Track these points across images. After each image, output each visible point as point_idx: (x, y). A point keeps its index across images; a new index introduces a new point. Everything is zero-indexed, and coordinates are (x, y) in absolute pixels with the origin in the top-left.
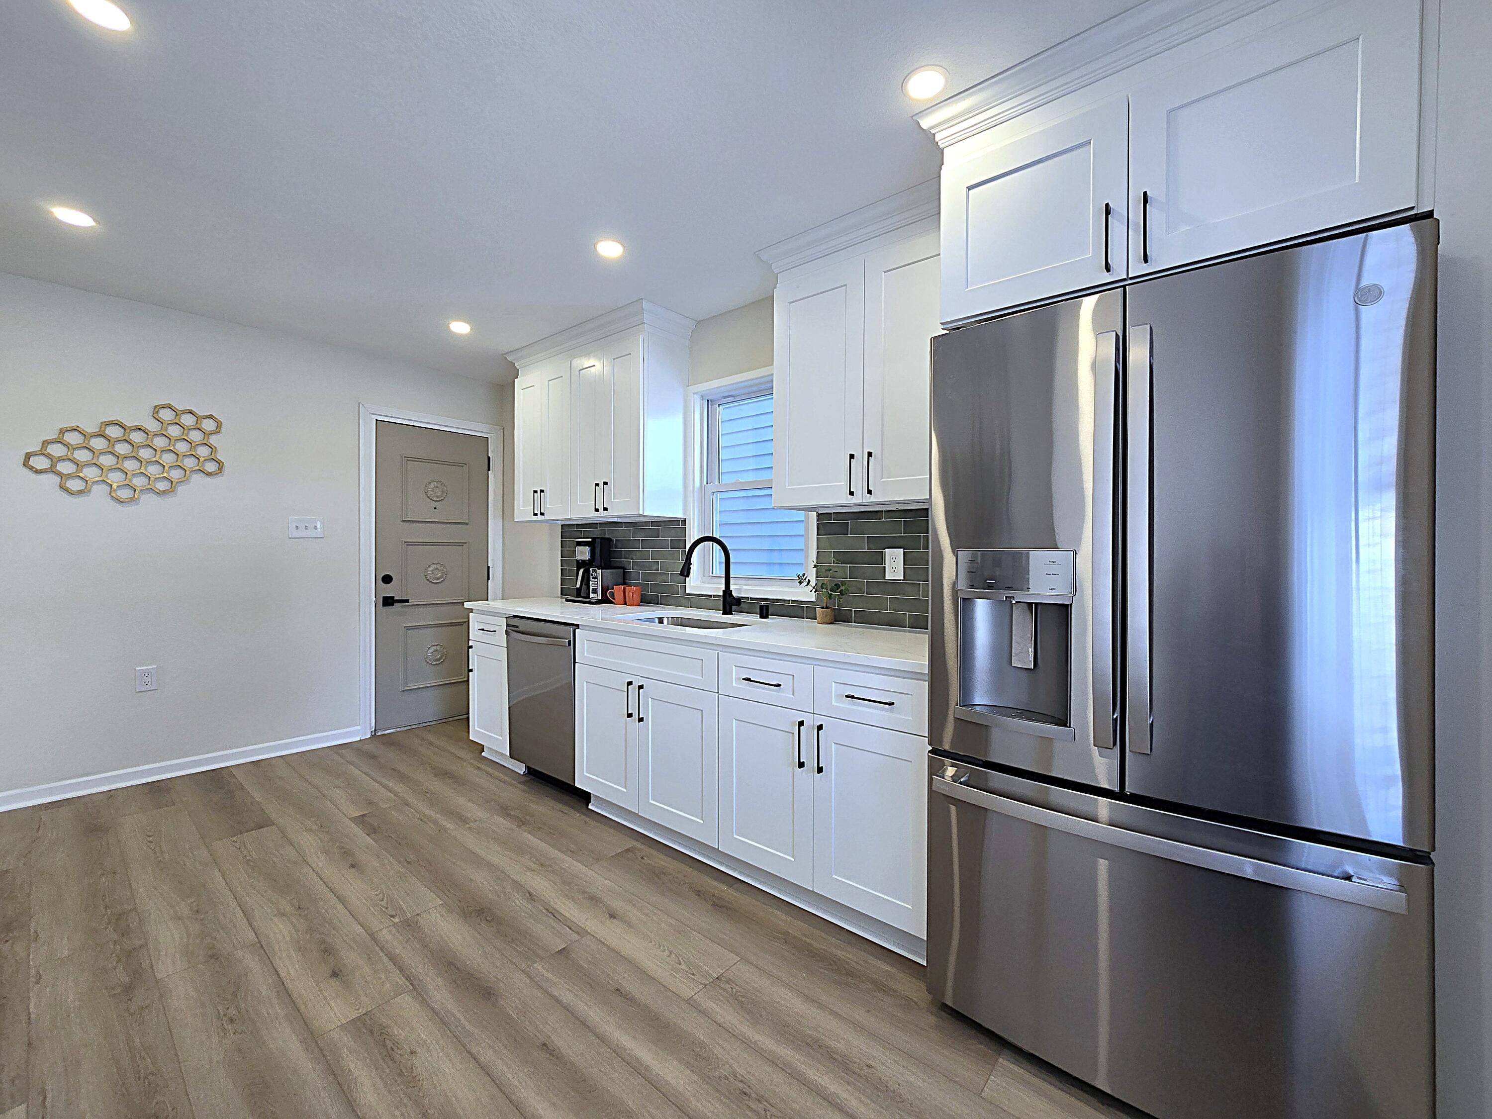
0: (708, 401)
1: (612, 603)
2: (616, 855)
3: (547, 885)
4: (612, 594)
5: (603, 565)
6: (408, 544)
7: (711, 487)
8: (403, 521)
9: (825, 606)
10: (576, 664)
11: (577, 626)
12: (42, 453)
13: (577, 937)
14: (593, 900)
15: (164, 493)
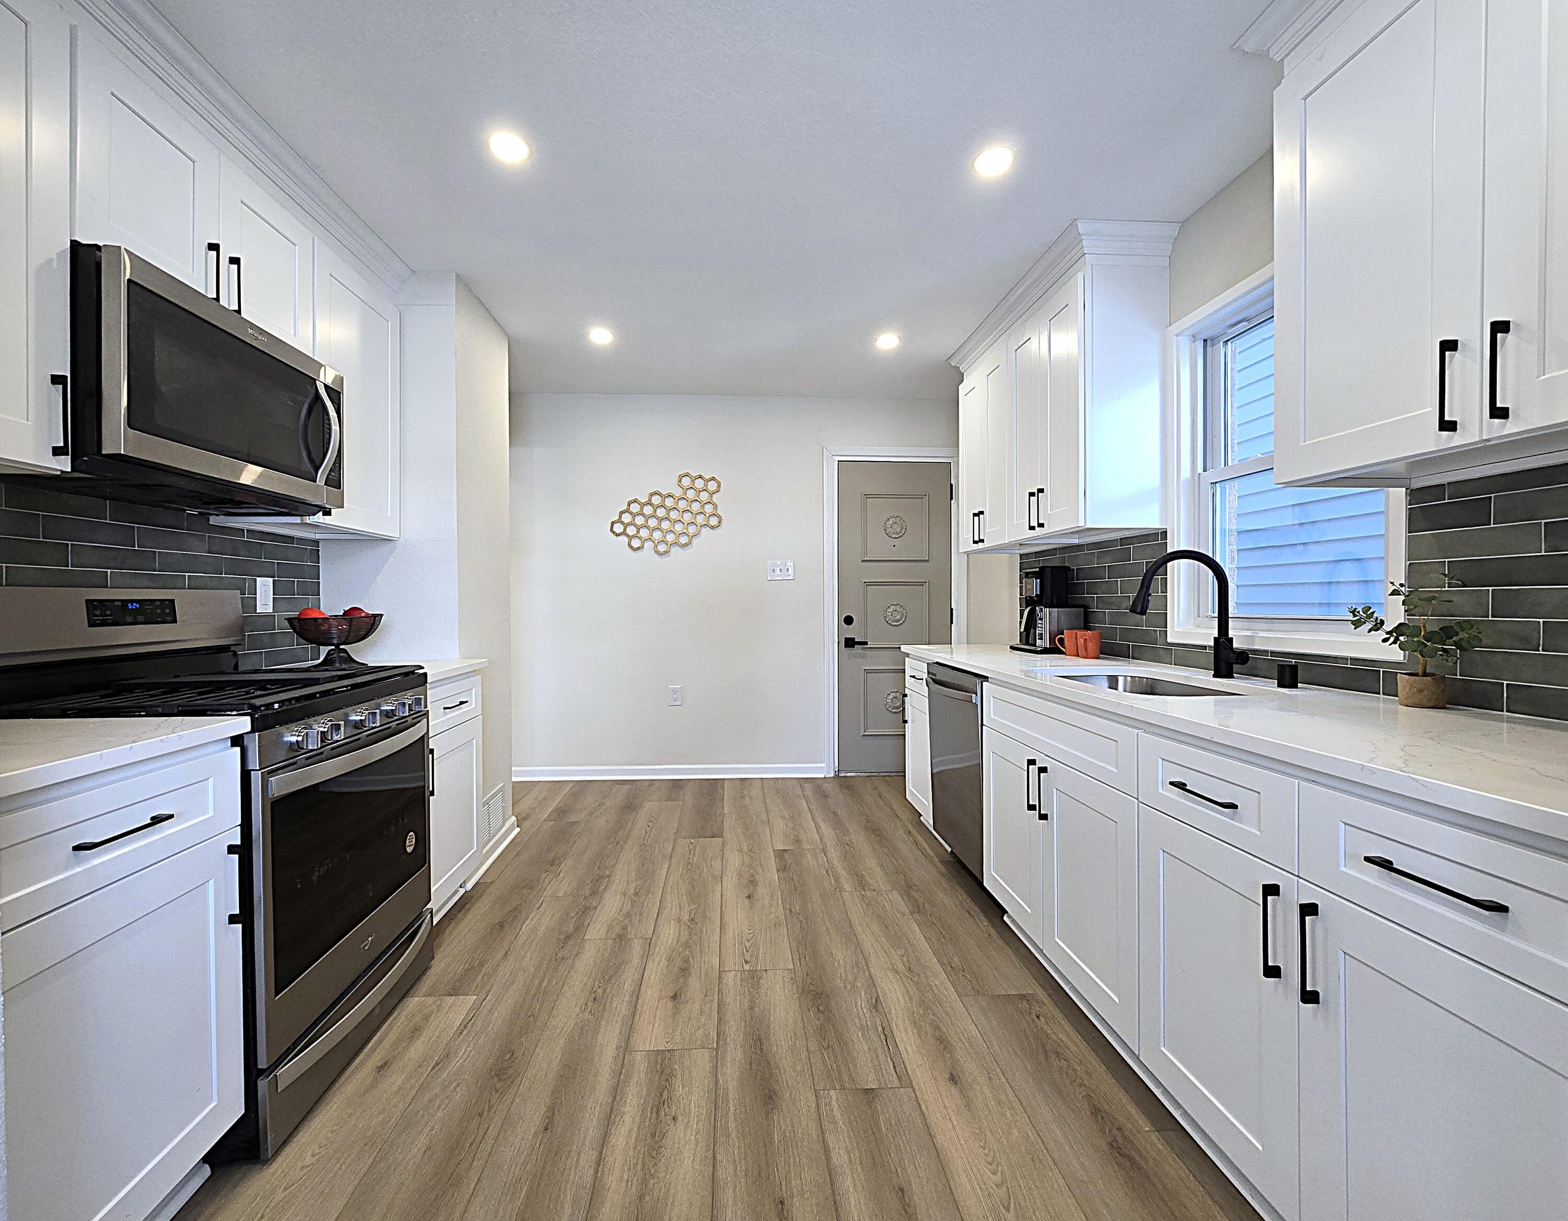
0: (1205, 341)
1: (1063, 653)
2: (1004, 996)
3: (900, 998)
4: (1061, 641)
5: (1055, 603)
6: (868, 584)
7: (1211, 476)
8: (863, 561)
9: (1420, 671)
10: (984, 727)
11: (986, 678)
12: (620, 521)
13: (896, 1083)
14: (943, 1043)
15: (684, 546)
